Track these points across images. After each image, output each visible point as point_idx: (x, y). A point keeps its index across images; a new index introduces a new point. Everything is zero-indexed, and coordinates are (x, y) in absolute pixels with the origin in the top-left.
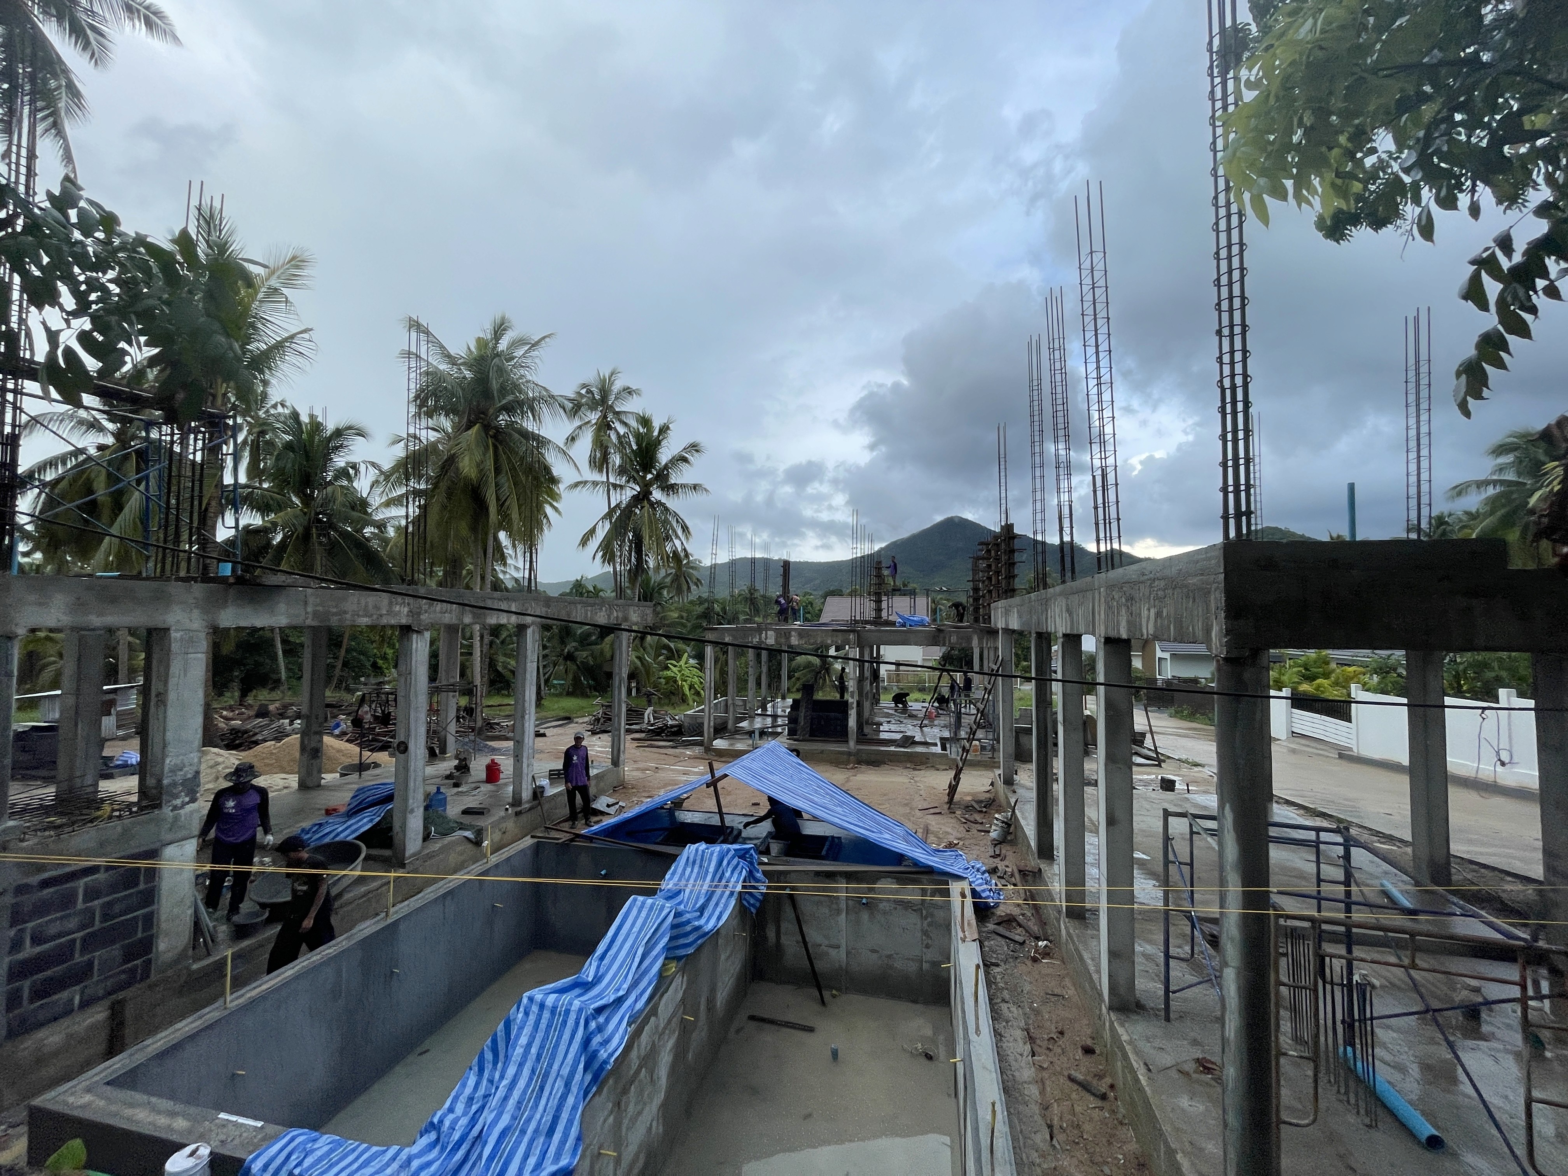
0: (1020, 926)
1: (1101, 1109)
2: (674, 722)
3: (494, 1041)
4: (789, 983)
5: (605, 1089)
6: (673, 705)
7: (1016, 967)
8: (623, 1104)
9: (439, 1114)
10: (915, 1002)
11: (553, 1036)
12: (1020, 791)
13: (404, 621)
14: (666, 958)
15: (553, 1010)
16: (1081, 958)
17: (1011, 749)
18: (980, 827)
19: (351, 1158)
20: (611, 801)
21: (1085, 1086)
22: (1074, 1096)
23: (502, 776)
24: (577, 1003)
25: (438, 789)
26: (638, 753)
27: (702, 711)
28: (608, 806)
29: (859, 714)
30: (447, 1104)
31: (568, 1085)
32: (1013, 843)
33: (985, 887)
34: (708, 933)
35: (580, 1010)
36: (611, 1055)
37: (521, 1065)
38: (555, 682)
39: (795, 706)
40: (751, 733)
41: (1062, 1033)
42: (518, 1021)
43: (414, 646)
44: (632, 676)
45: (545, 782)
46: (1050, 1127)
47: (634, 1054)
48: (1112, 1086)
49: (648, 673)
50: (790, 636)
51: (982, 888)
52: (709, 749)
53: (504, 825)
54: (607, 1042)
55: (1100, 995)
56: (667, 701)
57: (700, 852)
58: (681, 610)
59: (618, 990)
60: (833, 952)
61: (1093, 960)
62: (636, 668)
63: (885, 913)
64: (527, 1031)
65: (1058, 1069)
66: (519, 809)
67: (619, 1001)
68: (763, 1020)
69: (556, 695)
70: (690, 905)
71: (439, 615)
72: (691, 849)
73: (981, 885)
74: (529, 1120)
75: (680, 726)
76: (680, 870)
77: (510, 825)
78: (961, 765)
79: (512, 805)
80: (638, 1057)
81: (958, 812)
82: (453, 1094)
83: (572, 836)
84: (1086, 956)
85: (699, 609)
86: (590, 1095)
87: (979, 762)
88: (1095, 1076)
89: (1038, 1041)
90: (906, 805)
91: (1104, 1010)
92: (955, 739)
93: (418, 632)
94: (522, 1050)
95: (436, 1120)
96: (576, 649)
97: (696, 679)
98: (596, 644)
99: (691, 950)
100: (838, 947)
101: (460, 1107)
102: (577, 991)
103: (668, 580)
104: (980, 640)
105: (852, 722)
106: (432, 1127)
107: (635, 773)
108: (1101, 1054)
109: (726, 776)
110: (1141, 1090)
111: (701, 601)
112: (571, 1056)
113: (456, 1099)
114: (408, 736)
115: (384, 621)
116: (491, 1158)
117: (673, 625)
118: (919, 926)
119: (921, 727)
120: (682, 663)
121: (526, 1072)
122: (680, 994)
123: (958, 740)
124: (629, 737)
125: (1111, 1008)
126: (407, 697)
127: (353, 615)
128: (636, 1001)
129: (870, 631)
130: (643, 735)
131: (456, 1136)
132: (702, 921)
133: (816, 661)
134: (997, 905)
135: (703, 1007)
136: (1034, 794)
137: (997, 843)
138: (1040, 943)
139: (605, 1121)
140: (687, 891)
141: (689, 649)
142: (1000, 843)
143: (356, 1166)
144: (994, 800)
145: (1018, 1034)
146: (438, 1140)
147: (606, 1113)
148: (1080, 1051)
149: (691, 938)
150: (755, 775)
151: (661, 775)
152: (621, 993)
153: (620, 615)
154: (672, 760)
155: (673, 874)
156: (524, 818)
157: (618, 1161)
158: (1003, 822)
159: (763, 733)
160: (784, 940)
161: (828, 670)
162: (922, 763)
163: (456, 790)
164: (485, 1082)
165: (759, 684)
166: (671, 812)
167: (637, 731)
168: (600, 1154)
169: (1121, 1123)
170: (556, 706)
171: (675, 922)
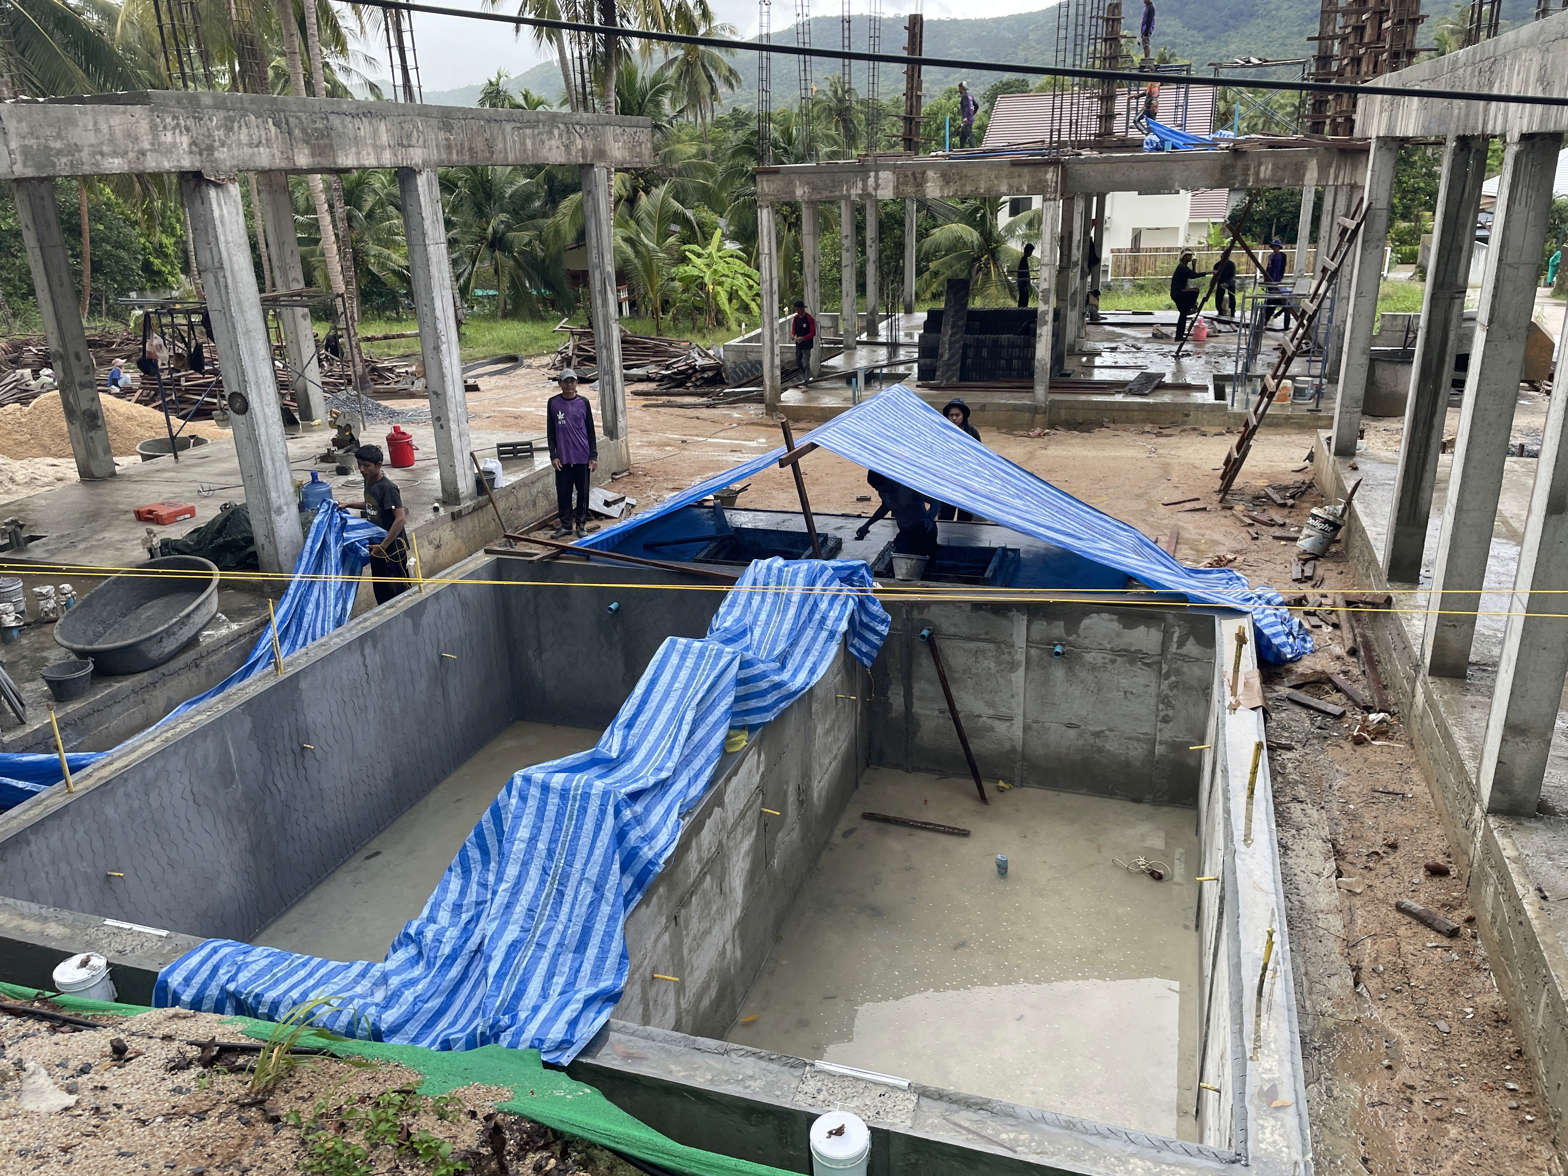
0: (1338, 690)
1: (1447, 949)
2: (706, 362)
3: (480, 834)
4: (926, 770)
5: (655, 900)
6: (701, 331)
7: (1323, 751)
8: (681, 920)
9: (415, 924)
10: (1138, 800)
11: (569, 826)
12: (1365, 467)
13: (187, 163)
14: (731, 728)
15: (564, 793)
16: (1448, 736)
17: (1359, 390)
18: (1278, 532)
19: (302, 973)
20: (611, 496)
21: (1423, 920)
22: (1402, 931)
23: (417, 455)
24: (599, 785)
25: (314, 476)
26: (647, 416)
27: (757, 338)
28: (607, 504)
29: (1058, 336)
30: (425, 912)
31: (598, 888)
32: (1340, 558)
33: (1280, 628)
34: (795, 693)
35: (606, 794)
36: (659, 855)
37: (525, 864)
38: (479, 292)
39: (933, 323)
40: (849, 378)
41: (1394, 847)
42: (512, 808)
43: (216, 213)
44: (622, 277)
45: (494, 464)
46: (1356, 969)
47: (692, 856)
48: (1470, 920)
49: (648, 268)
50: (924, 180)
51: (1273, 630)
52: (773, 408)
53: (434, 535)
54: (650, 838)
55: (1475, 792)
56: (688, 324)
57: (775, 571)
58: (701, 138)
59: (660, 769)
60: (1001, 727)
61: (1469, 739)
62: (626, 261)
63: (1094, 669)
64: (527, 820)
65: (1380, 895)
66: (456, 509)
67: (662, 786)
68: (886, 820)
69: (485, 318)
70: (763, 655)
71: (247, 151)
72: (759, 567)
73: (1272, 625)
74: (547, 932)
75: (718, 369)
76: (742, 599)
77: (446, 533)
78: (1254, 421)
79: (444, 503)
80: (699, 860)
81: (1239, 508)
82: (431, 900)
83: (554, 550)
84: (1458, 735)
85: (735, 138)
86: (633, 905)
87: (1288, 418)
88: (1443, 905)
89: (1350, 857)
90: (1139, 496)
91: (1478, 813)
92: (1245, 378)
93: (217, 185)
94: (523, 846)
95: (412, 931)
96: (509, 228)
97: (740, 281)
98: (545, 216)
99: (770, 717)
100: (1009, 719)
101: (444, 917)
102: (596, 771)
103: (671, 72)
104: (1323, 170)
105: (1043, 350)
106: (407, 939)
107: (644, 451)
108: (1459, 877)
109: (813, 446)
110: (1523, 923)
111: (739, 120)
112: (599, 852)
113: (436, 906)
114: (243, 380)
115: (151, 164)
116: (501, 975)
117: (687, 170)
118: (1153, 690)
119: (1177, 357)
120: (712, 248)
121: (534, 872)
122: (756, 779)
123: (1250, 379)
124: (629, 389)
125: (1492, 811)
126: (226, 311)
127: (93, 154)
128: (689, 785)
129: (1088, 161)
130: (651, 386)
131: (446, 950)
132: (785, 676)
133: (972, 235)
134: (1298, 658)
135: (792, 798)
136: (1397, 472)
137: (1309, 558)
138: (1372, 717)
139: (656, 940)
140: (757, 632)
141: (722, 222)
142: (1315, 557)
143: (311, 982)
144: (1311, 486)
145: (1317, 846)
146: (420, 953)
147: (658, 929)
148: (1422, 872)
149: (770, 699)
150: (864, 444)
151: (692, 453)
152: (664, 775)
153: (590, 145)
154: (711, 428)
155: (732, 605)
156: (468, 524)
157: (680, 989)
158: (1326, 521)
159: (872, 377)
160: (917, 708)
161: (994, 254)
162: (1174, 424)
163: (343, 479)
164: (474, 887)
165: (861, 288)
166: (717, 512)
167: (641, 380)
168: (653, 978)
169: (1478, 968)
170: (489, 337)
171: (741, 676)
